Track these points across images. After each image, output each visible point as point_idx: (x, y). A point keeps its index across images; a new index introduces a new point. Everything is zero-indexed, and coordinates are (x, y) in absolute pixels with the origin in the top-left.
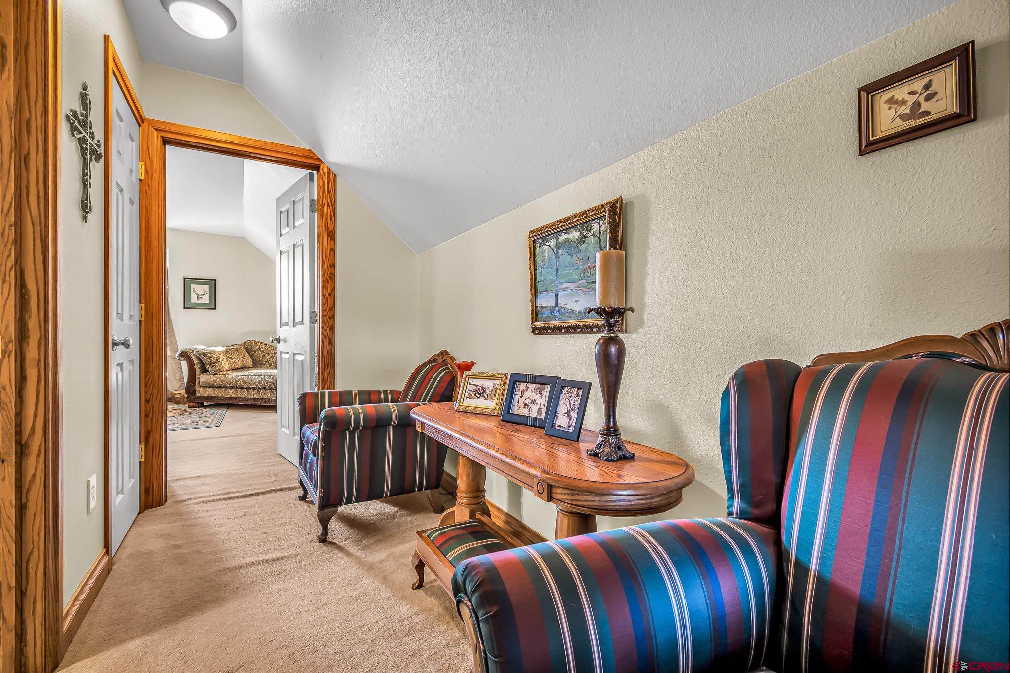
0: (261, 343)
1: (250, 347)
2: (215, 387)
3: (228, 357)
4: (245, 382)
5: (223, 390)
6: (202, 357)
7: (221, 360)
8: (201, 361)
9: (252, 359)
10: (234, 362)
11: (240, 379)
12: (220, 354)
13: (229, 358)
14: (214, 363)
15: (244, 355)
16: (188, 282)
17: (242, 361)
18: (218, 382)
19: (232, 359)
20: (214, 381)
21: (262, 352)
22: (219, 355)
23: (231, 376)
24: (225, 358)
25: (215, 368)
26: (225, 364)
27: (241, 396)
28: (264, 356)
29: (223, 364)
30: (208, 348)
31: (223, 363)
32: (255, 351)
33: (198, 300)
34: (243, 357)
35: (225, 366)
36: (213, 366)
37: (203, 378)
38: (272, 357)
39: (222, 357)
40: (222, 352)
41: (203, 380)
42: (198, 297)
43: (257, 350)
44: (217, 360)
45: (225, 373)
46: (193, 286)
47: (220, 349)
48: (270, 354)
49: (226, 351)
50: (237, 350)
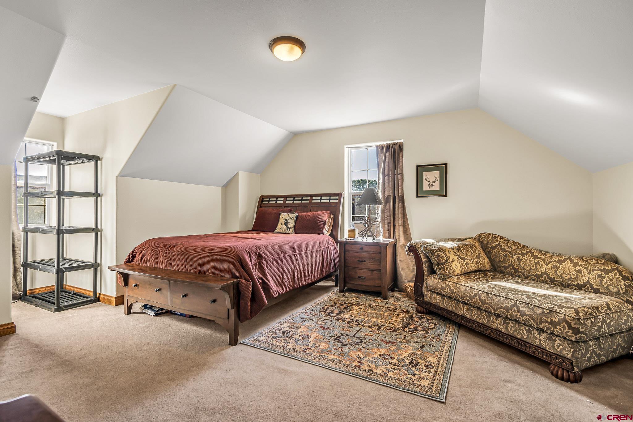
0: (502, 237)
1: (486, 242)
2: (444, 295)
3: (459, 257)
4: (484, 302)
5: (453, 302)
6: (429, 255)
7: (451, 260)
8: (429, 261)
9: (489, 258)
10: (467, 264)
11: (475, 295)
12: (450, 252)
13: (462, 258)
14: (443, 264)
15: (479, 254)
16: (421, 169)
17: (477, 262)
18: (447, 291)
19: (464, 259)
20: (443, 289)
21: (504, 250)
22: (449, 254)
23: (464, 288)
24: (455, 258)
25: (444, 270)
26: (456, 267)
27: (478, 320)
28: (506, 256)
29: (453, 266)
30: (438, 244)
31: (454, 264)
32: (493, 248)
33: (429, 187)
34: (478, 257)
35: (455, 269)
36: (441, 268)
37: (431, 281)
38: (519, 259)
39: (452, 257)
40: (453, 249)
41: (431, 284)
42: (429, 185)
43: (495, 247)
44: (447, 260)
45: (456, 279)
46: (425, 173)
47: (449, 245)
48: (515, 254)
49: (458, 249)
50: (471, 247)
